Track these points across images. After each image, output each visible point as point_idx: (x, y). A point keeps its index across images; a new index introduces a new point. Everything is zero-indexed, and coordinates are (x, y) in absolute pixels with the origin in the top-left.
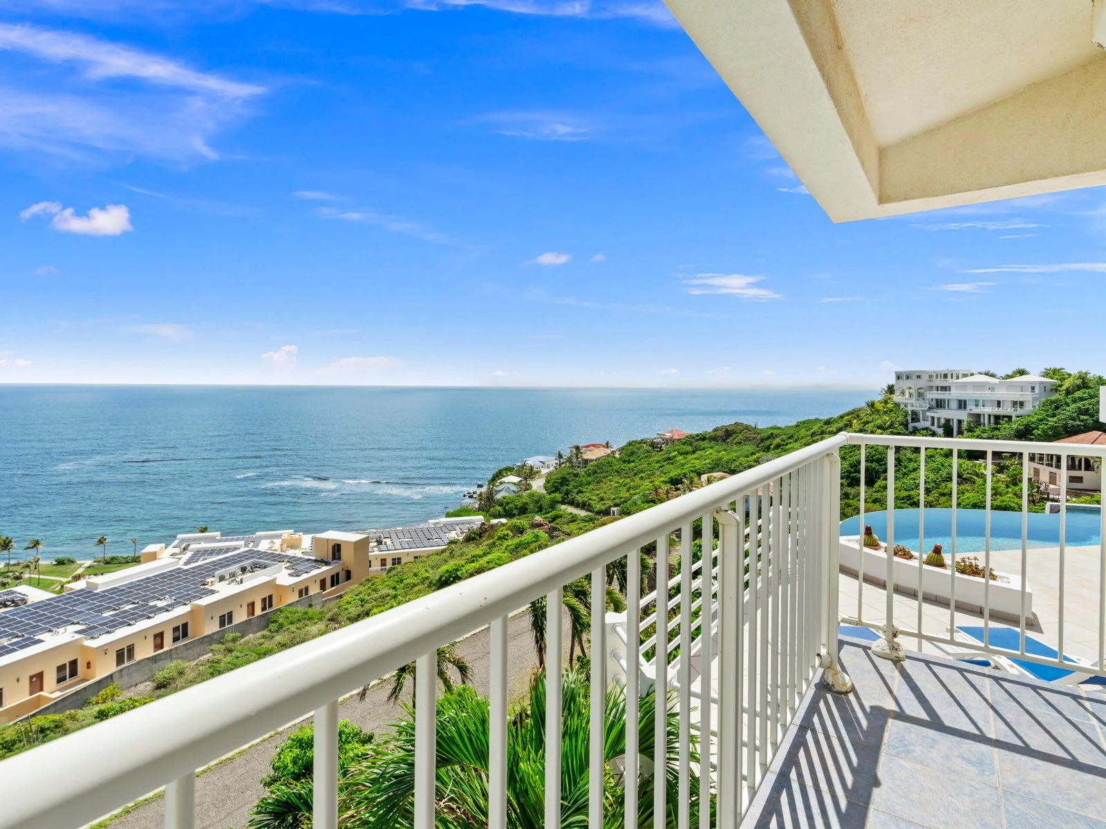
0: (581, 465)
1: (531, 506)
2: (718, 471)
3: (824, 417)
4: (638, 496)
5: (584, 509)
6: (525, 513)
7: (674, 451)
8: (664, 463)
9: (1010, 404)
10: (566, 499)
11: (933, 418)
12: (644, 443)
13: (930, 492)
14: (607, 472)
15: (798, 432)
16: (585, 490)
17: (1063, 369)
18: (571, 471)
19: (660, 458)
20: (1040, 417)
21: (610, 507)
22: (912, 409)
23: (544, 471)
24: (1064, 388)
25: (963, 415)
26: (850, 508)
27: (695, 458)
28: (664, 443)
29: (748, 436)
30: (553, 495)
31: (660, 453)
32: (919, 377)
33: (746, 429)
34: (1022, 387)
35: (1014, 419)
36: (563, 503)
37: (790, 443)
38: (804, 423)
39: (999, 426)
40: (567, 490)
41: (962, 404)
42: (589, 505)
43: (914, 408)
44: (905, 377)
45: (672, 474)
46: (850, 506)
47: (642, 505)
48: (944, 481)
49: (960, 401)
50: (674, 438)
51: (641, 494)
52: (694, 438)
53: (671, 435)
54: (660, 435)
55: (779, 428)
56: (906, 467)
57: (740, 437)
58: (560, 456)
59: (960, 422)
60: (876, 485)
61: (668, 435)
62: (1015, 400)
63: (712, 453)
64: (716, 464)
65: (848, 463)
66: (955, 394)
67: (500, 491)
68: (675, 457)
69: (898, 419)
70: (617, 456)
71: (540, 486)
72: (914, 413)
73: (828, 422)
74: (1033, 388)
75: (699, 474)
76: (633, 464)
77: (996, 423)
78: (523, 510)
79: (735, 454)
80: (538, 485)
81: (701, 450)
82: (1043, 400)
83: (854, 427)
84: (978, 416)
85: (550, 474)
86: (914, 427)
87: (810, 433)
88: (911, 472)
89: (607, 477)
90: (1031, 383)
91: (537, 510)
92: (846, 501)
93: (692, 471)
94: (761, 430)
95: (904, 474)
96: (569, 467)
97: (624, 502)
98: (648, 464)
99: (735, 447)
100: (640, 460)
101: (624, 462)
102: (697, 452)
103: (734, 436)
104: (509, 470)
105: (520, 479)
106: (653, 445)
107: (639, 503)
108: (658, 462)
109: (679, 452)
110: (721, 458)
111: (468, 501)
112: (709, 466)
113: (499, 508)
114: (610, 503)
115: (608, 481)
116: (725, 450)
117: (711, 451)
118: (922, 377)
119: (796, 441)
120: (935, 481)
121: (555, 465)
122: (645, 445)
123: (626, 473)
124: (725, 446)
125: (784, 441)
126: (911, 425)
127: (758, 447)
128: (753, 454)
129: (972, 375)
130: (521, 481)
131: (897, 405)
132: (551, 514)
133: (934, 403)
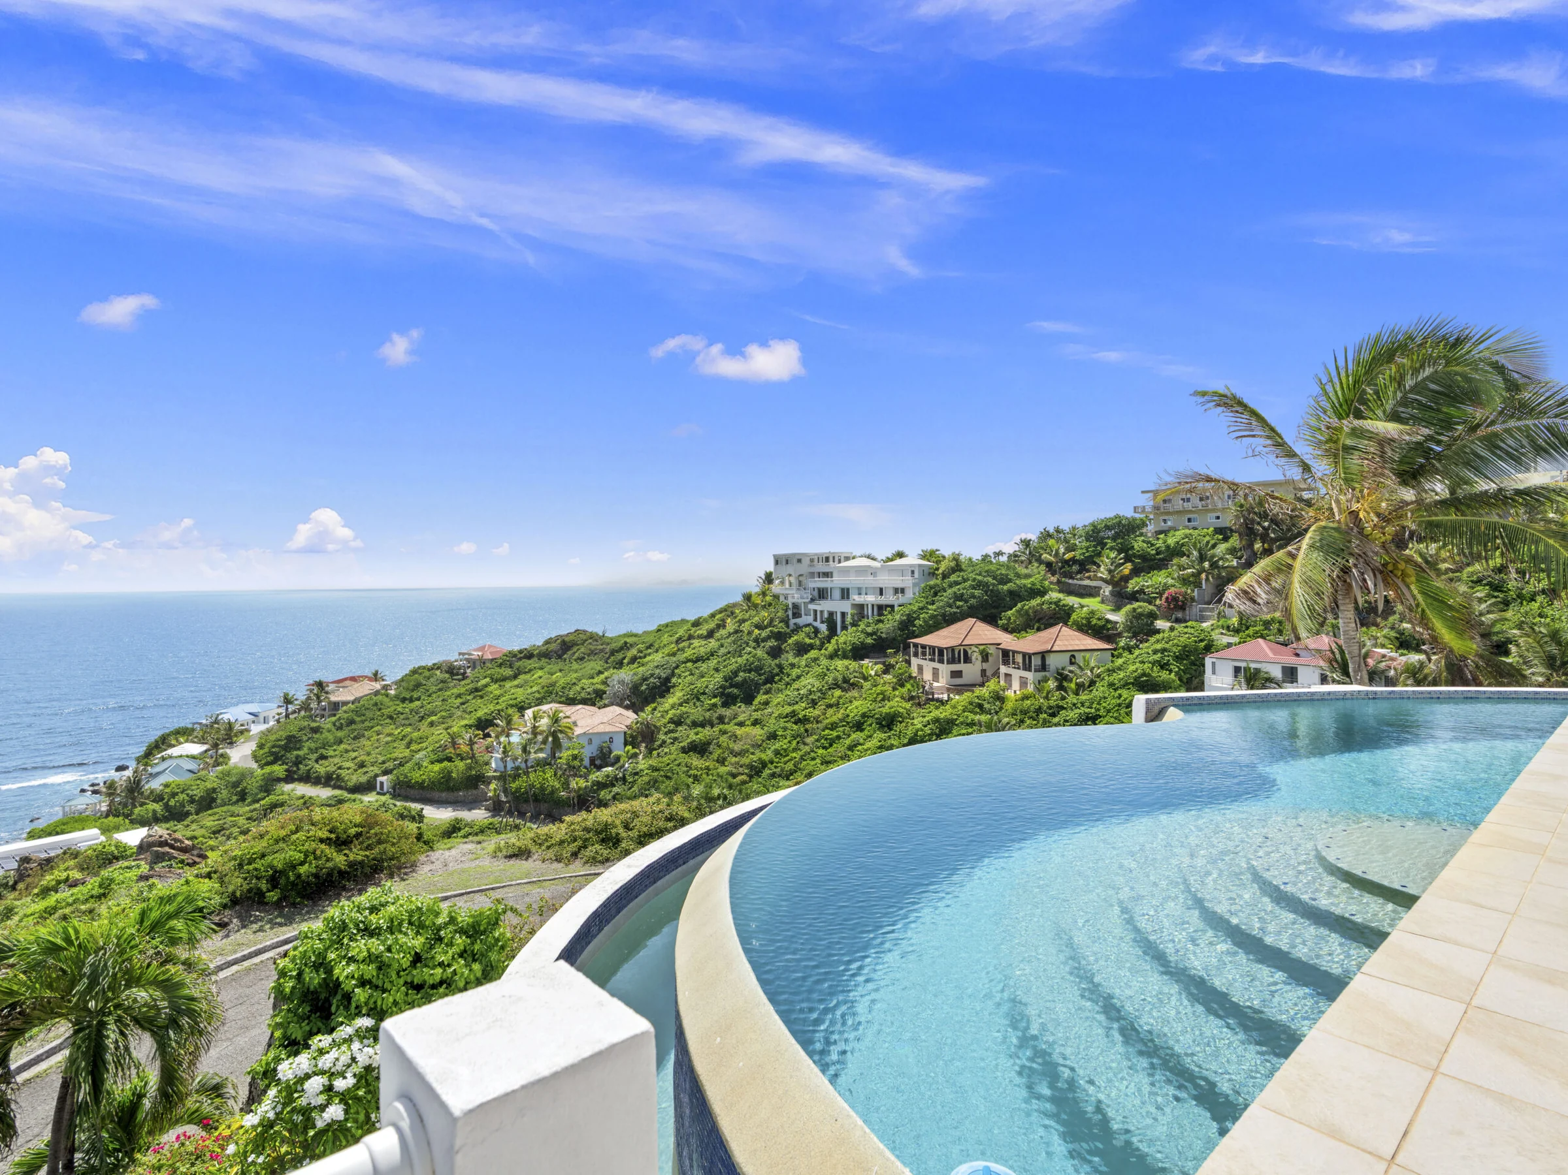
0: (326, 713)
1: (224, 794)
2: (550, 702)
3: (692, 618)
4: (424, 752)
5: (329, 786)
6: (210, 808)
7: (485, 677)
8: (468, 698)
9: (891, 592)
10: (295, 772)
11: (815, 611)
12: (438, 668)
13: (816, 704)
14: (373, 719)
15: (659, 638)
16: (331, 753)
17: (937, 550)
18: (306, 723)
19: (463, 690)
20: (921, 605)
21: (376, 776)
22: (794, 601)
23: (256, 729)
24: (940, 571)
25: (846, 607)
26: (725, 736)
27: (517, 686)
28: (469, 667)
29: (593, 647)
30: (268, 769)
31: (463, 683)
32: (799, 561)
33: (591, 638)
34: (901, 570)
35: (896, 609)
36: (289, 778)
37: (649, 654)
38: (667, 626)
39: (882, 618)
40: (297, 757)
41: (845, 594)
42: (339, 777)
43: (795, 601)
44: (784, 562)
45: (480, 714)
46: (725, 733)
47: (430, 767)
48: (830, 689)
49: (843, 590)
50: (485, 657)
51: (430, 749)
52: (515, 656)
53: (480, 654)
54: (463, 654)
55: (636, 635)
56: (788, 675)
57: (582, 650)
58: (287, 701)
59: (843, 614)
60: (756, 702)
61: (476, 654)
62: (896, 586)
63: (540, 676)
64: (546, 692)
65: (721, 675)
66: (838, 581)
67: (158, 774)
68: (486, 686)
69: (779, 614)
70: (392, 692)
71: (246, 756)
72: (796, 606)
73: (697, 624)
74: (913, 572)
75: (521, 709)
76: (418, 703)
77: (880, 614)
78: (207, 802)
79: (575, 675)
80: (240, 755)
81: (525, 673)
82: (923, 585)
83: (727, 627)
84: (861, 607)
85: (269, 731)
86: (795, 624)
87: (674, 639)
88: (794, 680)
89: (372, 727)
90: (911, 566)
91: (235, 798)
92: (721, 726)
93: (512, 706)
94: (612, 639)
95: (788, 684)
96: (304, 717)
97: (401, 765)
98: (443, 700)
99: (575, 666)
100: (429, 696)
101: (404, 700)
102: (520, 677)
103: (575, 649)
104: (185, 733)
105: (205, 747)
106: (452, 670)
107: (425, 764)
108: (459, 696)
109: (492, 679)
110: (555, 683)
111: (89, 798)
112: (537, 695)
113: (157, 807)
114: (376, 770)
115: (374, 734)
116: (561, 671)
117: (540, 673)
118: (803, 561)
119: (657, 651)
120: (821, 690)
121: (277, 717)
122: (438, 672)
123: (407, 719)
124: (561, 665)
125: (641, 652)
126: (792, 621)
127: (607, 663)
128: (600, 672)
129: (854, 558)
130: (206, 751)
131: (776, 597)
132: (262, 802)
133: (816, 593)
